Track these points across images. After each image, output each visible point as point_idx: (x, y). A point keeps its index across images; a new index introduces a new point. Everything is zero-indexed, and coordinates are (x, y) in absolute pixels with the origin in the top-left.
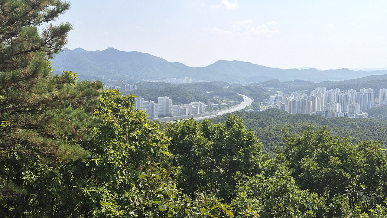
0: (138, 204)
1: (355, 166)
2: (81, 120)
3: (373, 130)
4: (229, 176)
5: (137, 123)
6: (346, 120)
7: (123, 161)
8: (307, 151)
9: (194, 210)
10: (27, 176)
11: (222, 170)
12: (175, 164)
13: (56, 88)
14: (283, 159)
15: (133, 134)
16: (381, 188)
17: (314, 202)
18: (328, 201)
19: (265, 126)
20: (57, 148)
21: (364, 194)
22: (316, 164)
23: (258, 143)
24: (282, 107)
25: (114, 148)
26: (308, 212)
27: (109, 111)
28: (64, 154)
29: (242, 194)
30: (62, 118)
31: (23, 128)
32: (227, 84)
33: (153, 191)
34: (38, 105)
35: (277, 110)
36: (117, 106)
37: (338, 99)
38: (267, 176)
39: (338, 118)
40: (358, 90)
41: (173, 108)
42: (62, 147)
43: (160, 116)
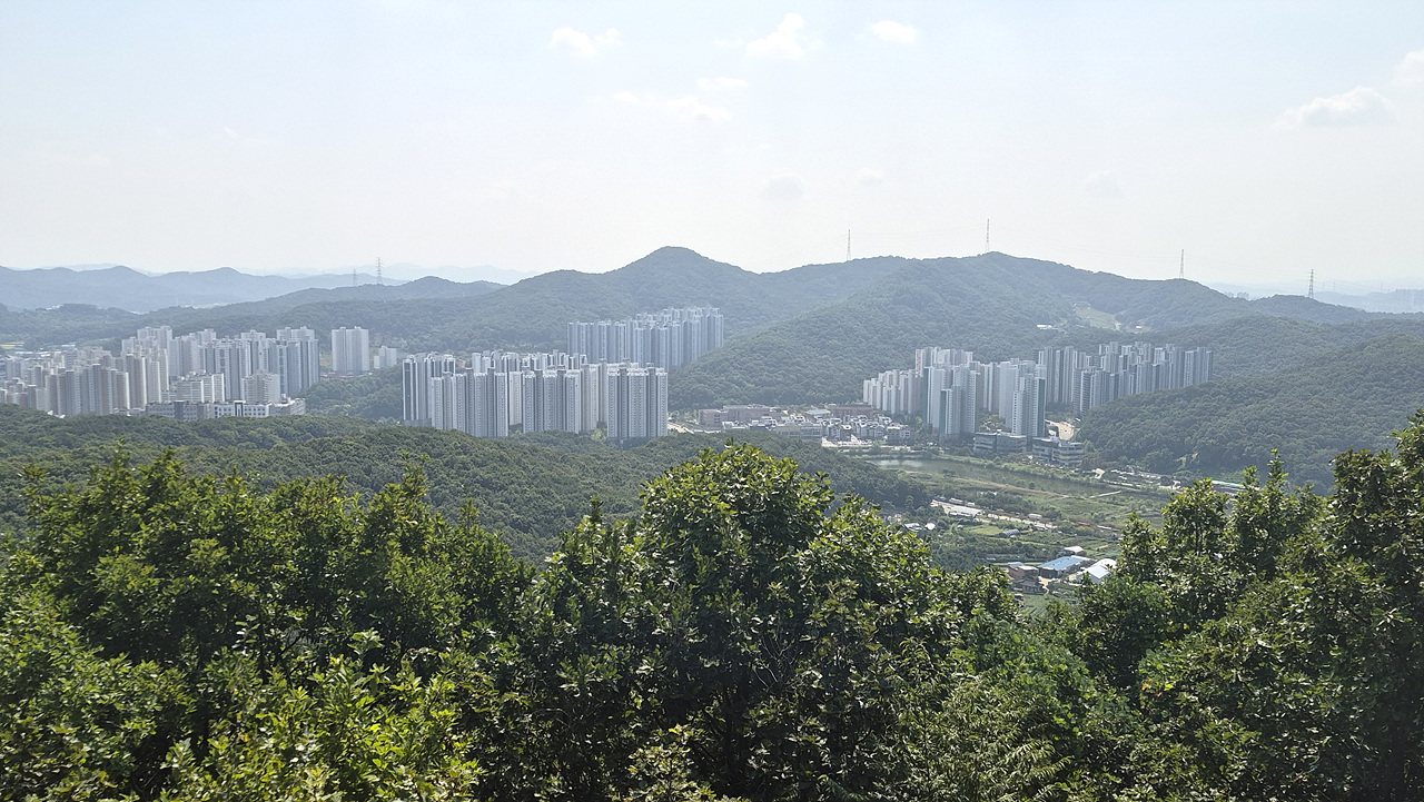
1: (269, 557)
3: (322, 448)
6: (242, 425)
8: (116, 532)
14: (35, 569)
16: (344, 611)
17: (147, 692)
18: (192, 679)
21: (302, 635)
22: (148, 569)
24: (24, 398)
26: (129, 725)
37: (211, 362)
39: (217, 421)
40: (271, 334)
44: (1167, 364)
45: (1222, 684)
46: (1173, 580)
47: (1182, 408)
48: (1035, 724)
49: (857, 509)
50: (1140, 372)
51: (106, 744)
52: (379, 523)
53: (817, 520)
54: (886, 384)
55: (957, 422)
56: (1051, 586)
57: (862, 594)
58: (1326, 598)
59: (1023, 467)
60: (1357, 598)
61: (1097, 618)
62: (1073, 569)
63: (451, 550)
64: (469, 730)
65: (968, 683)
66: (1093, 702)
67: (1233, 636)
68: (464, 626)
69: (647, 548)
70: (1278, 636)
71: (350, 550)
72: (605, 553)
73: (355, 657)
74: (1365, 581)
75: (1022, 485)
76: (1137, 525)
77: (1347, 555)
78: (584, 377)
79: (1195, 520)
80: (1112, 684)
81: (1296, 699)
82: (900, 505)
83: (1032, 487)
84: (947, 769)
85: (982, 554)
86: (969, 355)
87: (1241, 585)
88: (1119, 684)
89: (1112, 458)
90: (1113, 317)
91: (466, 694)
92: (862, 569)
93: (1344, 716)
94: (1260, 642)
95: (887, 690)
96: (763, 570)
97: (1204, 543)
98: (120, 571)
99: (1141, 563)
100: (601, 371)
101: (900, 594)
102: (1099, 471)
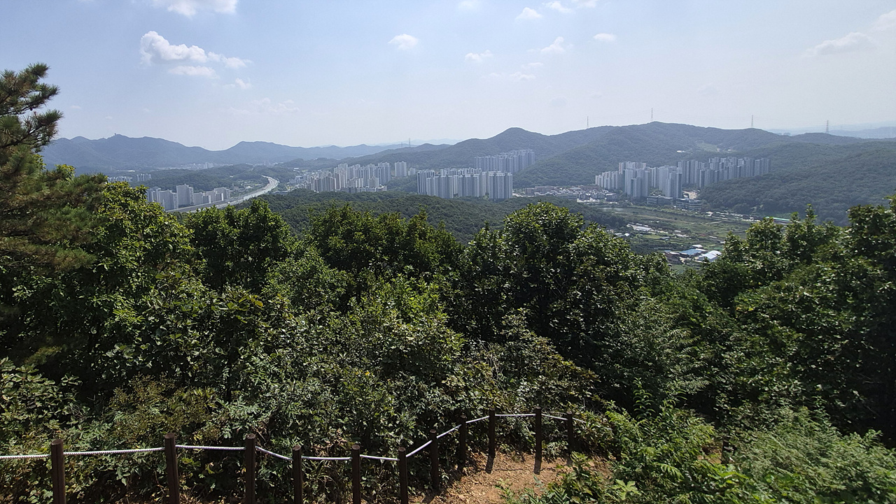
0: (157, 307)
1: (378, 238)
2: (83, 220)
3: (392, 202)
4: (259, 264)
5: (151, 217)
6: (368, 194)
7: (138, 262)
8: (333, 229)
9: (221, 306)
10: (19, 292)
11: (250, 259)
12: (199, 258)
13: (47, 185)
14: (312, 239)
15: (147, 230)
16: (401, 257)
17: (343, 280)
18: (356, 277)
19: (293, 207)
20: (54, 255)
21: (388, 264)
22: (342, 241)
23: (285, 227)
24: (308, 187)
25: (126, 248)
26: (338, 290)
27: (117, 207)
28: (63, 261)
29: (272, 281)
30: (59, 219)
31: (8, 236)
32: (251, 167)
33: (174, 291)
34: (26, 207)
35: (304, 190)
36: (126, 201)
37: (359, 174)
38: (296, 259)
39: (361, 193)
40: (376, 165)
41: (194, 196)
42: (61, 253)
43: (180, 207)
44: (745, 167)
45: (782, 311)
46: (753, 262)
47: (754, 185)
48: (681, 321)
49: (595, 228)
50: (731, 171)
51: (332, 295)
52: (412, 228)
53: (577, 232)
54: (606, 177)
55: (639, 191)
56: (685, 261)
57: (598, 263)
58: (845, 275)
59: (671, 211)
60: (865, 275)
61: (712, 277)
62: (697, 255)
63: (435, 238)
64: (443, 302)
65: (648, 301)
66: (710, 313)
67: (789, 289)
68: (440, 265)
69: (507, 240)
70: (815, 291)
71: (403, 237)
72: (490, 242)
73: (405, 274)
74: (870, 268)
75: (671, 218)
76: (732, 237)
77: (858, 255)
78: (480, 176)
79: (765, 237)
80: (720, 306)
81: (827, 321)
82: (613, 226)
83: (676, 219)
84: (639, 336)
85: (652, 247)
86: (644, 164)
87: (791, 266)
88: (724, 306)
89: (717, 207)
90: (716, 146)
91: (442, 290)
92: (598, 252)
93: (856, 332)
94: (805, 293)
95: (610, 301)
96: (554, 251)
97: (770, 246)
98: (334, 241)
99: (735, 252)
100: (487, 174)
101: (616, 263)
102: (709, 212)
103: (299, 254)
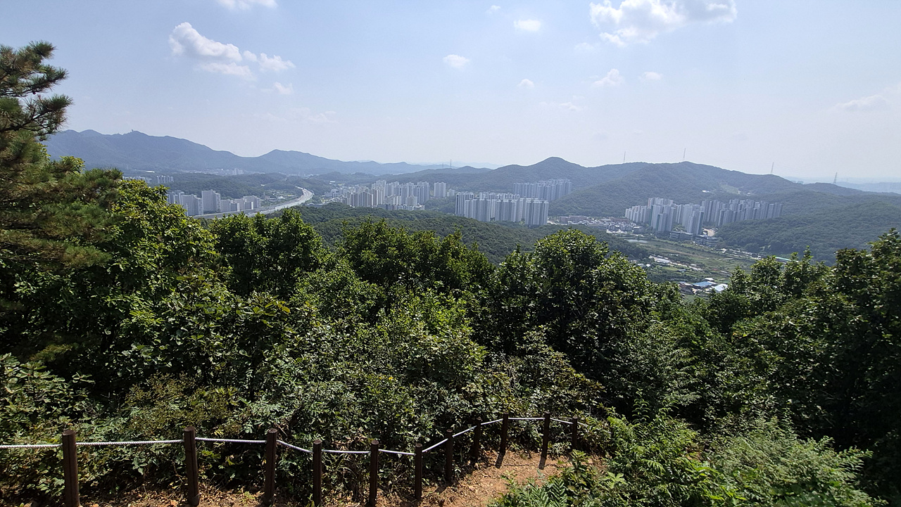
0: (178, 309)
1: (411, 255)
2: (95, 217)
3: (429, 221)
4: (288, 273)
5: (171, 219)
6: (405, 212)
7: (158, 264)
8: (367, 243)
9: (246, 310)
10: (20, 287)
11: (279, 268)
12: (225, 264)
13: (54, 177)
14: (344, 252)
15: (168, 232)
16: (433, 274)
17: (374, 293)
18: (387, 290)
19: (328, 220)
20: (63, 251)
21: (420, 280)
22: (375, 255)
23: (317, 239)
24: (344, 201)
25: (144, 249)
26: (368, 302)
27: (133, 205)
28: (74, 258)
29: (301, 290)
30: (68, 215)
31: (8, 228)
32: (284, 177)
33: (196, 294)
34: (30, 199)
35: (339, 204)
36: (144, 200)
37: (397, 192)
38: (327, 271)
39: (398, 211)
40: (416, 184)
41: (221, 203)
42: (70, 250)
43: (205, 213)
44: (760, 209)
45: (770, 337)
46: (752, 294)
47: (766, 227)
48: (684, 342)
49: (618, 256)
50: (747, 213)
51: (361, 306)
52: (446, 247)
53: (601, 259)
54: (635, 212)
55: (664, 227)
56: (697, 292)
57: (616, 288)
58: (825, 308)
59: (691, 246)
60: (841, 308)
61: (716, 306)
62: (708, 287)
63: (468, 258)
64: (470, 317)
65: (656, 324)
66: (710, 337)
67: (777, 319)
68: (471, 283)
69: (536, 264)
70: (799, 321)
71: (436, 255)
72: (520, 264)
73: (435, 289)
74: (846, 303)
75: (689, 253)
76: (739, 272)
77: (838, 291)
78: (518, 202)
79: (766, 273)
80: (720, 331)
81: (804, 346)
82: (636, 257)
83: (693, 253)
84: (645, 354)
85: (669, 278)
86: (672, 201)
87: (784, 299)
88: (722, 332)
89: (730, 245)
90: (737, 189)
91: (470, 306)
92: (618, 278)
93: (827, 356)
94: (790, 322)
95: (623, 323)
96: (579, 275)
97: (769, 281)
98: (367, 255)
99: (739, 286)
100: (524, 201)
101: (633, 289)
102: (724, 249)
103: (330, 266)
